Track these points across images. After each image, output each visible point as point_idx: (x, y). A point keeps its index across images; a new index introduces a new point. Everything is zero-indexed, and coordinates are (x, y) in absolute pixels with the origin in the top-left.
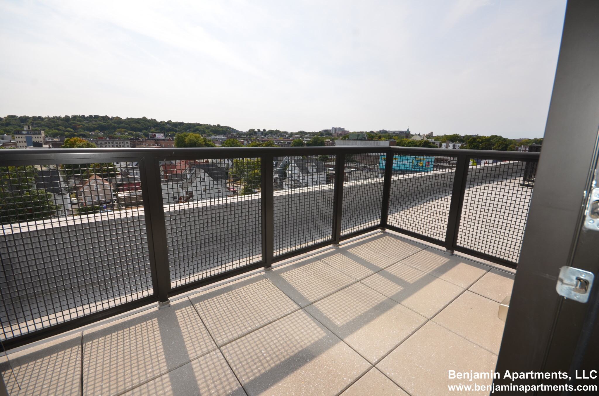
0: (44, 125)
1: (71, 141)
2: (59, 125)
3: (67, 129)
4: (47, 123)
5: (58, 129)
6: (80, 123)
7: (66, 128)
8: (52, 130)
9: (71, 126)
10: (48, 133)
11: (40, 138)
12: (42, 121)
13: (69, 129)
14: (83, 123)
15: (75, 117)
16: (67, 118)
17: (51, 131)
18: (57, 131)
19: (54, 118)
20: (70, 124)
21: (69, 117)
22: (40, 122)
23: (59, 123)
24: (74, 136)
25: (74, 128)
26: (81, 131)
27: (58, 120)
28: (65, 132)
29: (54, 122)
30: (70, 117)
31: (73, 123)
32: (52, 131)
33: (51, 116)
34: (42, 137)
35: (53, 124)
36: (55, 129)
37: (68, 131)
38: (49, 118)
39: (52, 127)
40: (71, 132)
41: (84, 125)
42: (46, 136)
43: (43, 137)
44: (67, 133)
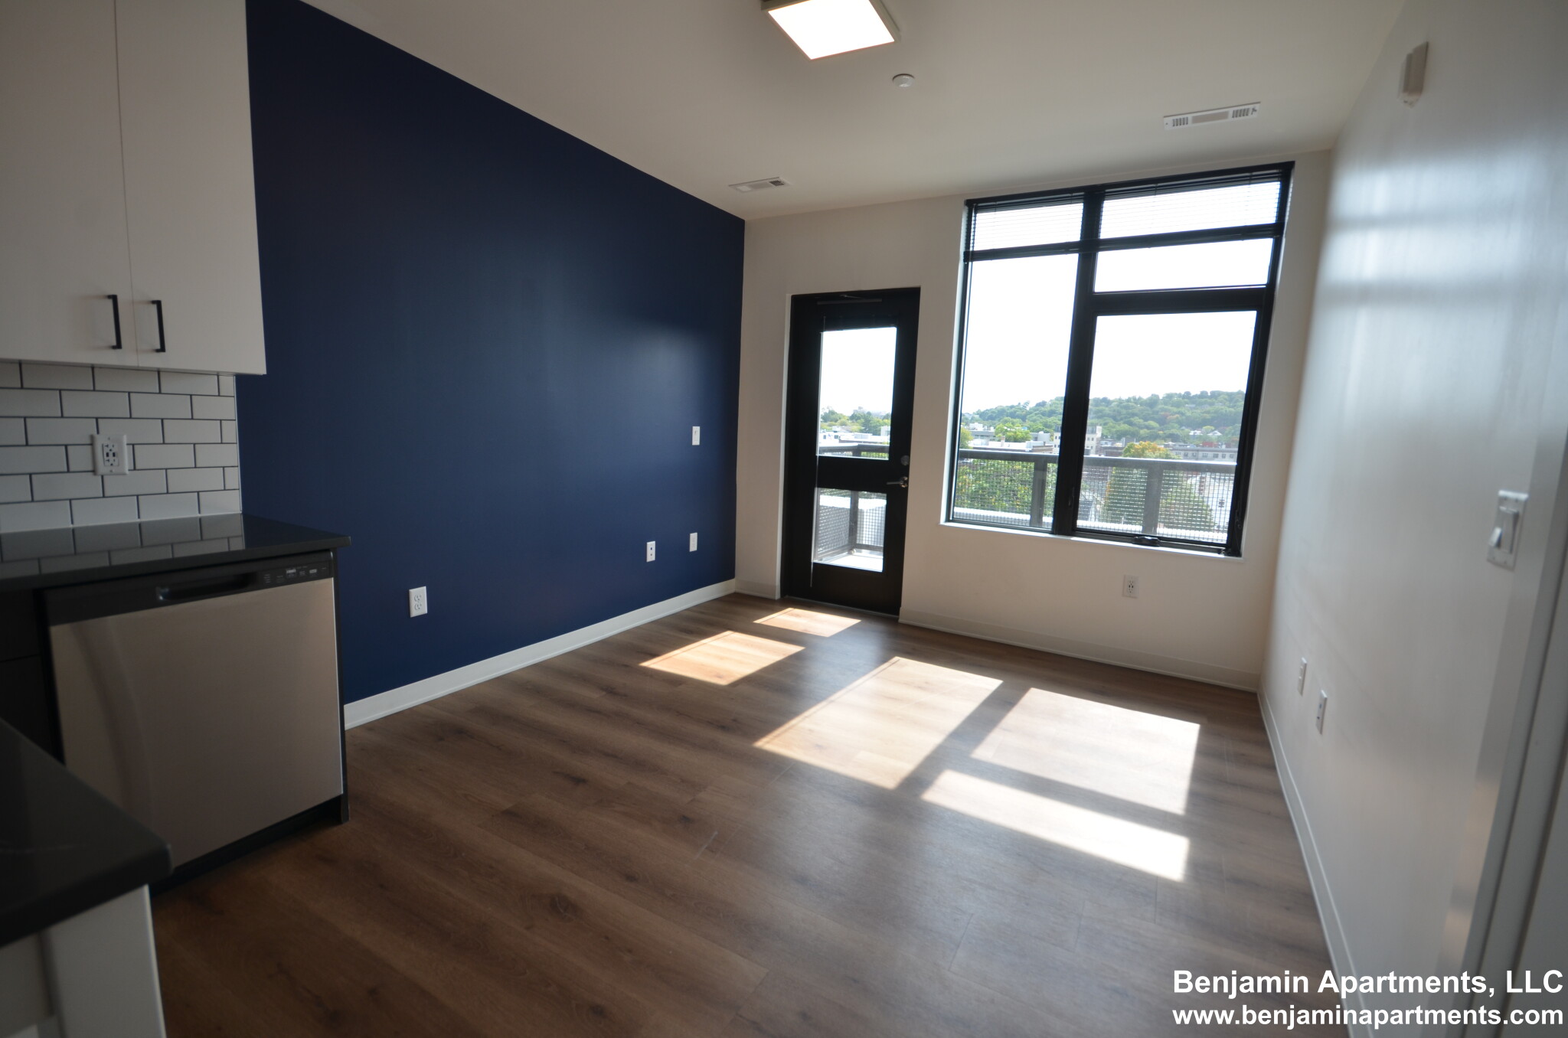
0: (1108, 416)
1: (1136, 449)
2: (1134, 415)
3: (1146, 423)
4: (1114, 411)
5: (1131, 424)
6: (1175, 409)
7: (1146, 420)
8: (1119, 425)
9: (1156, 416)
10: (1110, 432)
11: (1093, 439)
12: (1107, 406)
13: (1152, 423)
14: (1182, 409)
15: (1170, 396)
16: (1153, 402)
17: (1117, 426)
18: (1126, 427)
19: (1128, 400)
20: (1157, 413)
21: (1157, 396)
22: (1104, 408)
23: (1136, 411)
24: (1154, 437)
25: (1162, 422)
26: (1173, 427)
27: (1136, 403)
28: (1142, 428)
29: (1127, 407)
30: (1161, 398)
31: (1163, 410)
32: (1118, 428)
33: (1125, 397)
34: (1095, 439)
35: (1124, 411)
36: (1124, 423)
37: (1148, 427)
38: (1120, 401)
39: (1121, 419)
40: (1153, 428)
41: (1182, 414)
42: (1103, 437)
43: (1097, 439)
44: (1146, 430)
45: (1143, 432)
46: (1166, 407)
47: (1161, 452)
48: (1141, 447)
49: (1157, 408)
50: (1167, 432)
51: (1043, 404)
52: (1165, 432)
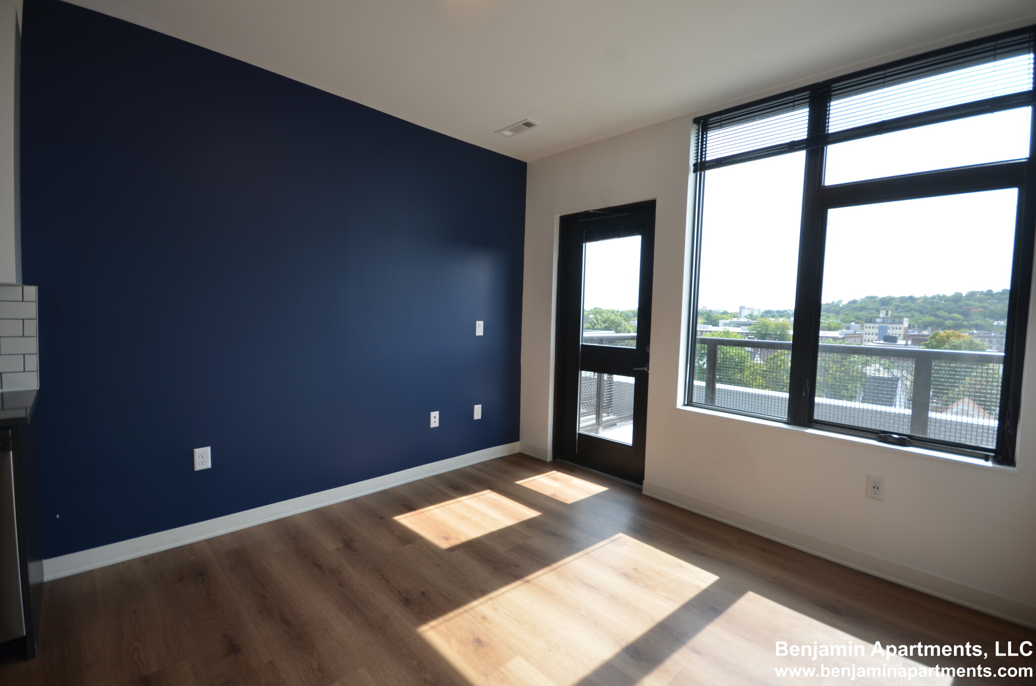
0: (915, 310)
1: (941, 337)
2: (939, 309)
3: (951, 316)
4: (920, 306)
5: (936, 316)
6: (977, 304)
7: (951, 313)
8: (925, 317)
9: (961, 310)
10: (916, 322)
11: (900, 329)
12: (913, 303)
13: (956, 315)
14: (985, 305)
15: (972, 295)
16: (957, 298)
17: (923, 318)
18: (932, 319)
19: (934, 297)
20: (961, 307)
21: (961, 294)
22: (910, 304)
23: (940, 306)
25: (966, 314)
26: (977, 319)
27: (941, 300)
28: (947, 320)
29: (932, 303)
30: (964, 295)
31: (966, 305)
32: (924, 319)
33: (930, 295)
34: (902, 329)
35: (930, 306)
36: (930, 315)
37: (952, 319)
38: (925, 299)
39: (927, 313)
40: (958, 319)
41: (986, 308)
42: (910, 326)
43: (905, 328)
44: (950, 321)
45: (948, 323)
46: (970, 302)
47: (965, 339)
48: (946, 335)
49: (960, 304)
50: (972, 322)
51: (855, 302)
52: (970, 322)
